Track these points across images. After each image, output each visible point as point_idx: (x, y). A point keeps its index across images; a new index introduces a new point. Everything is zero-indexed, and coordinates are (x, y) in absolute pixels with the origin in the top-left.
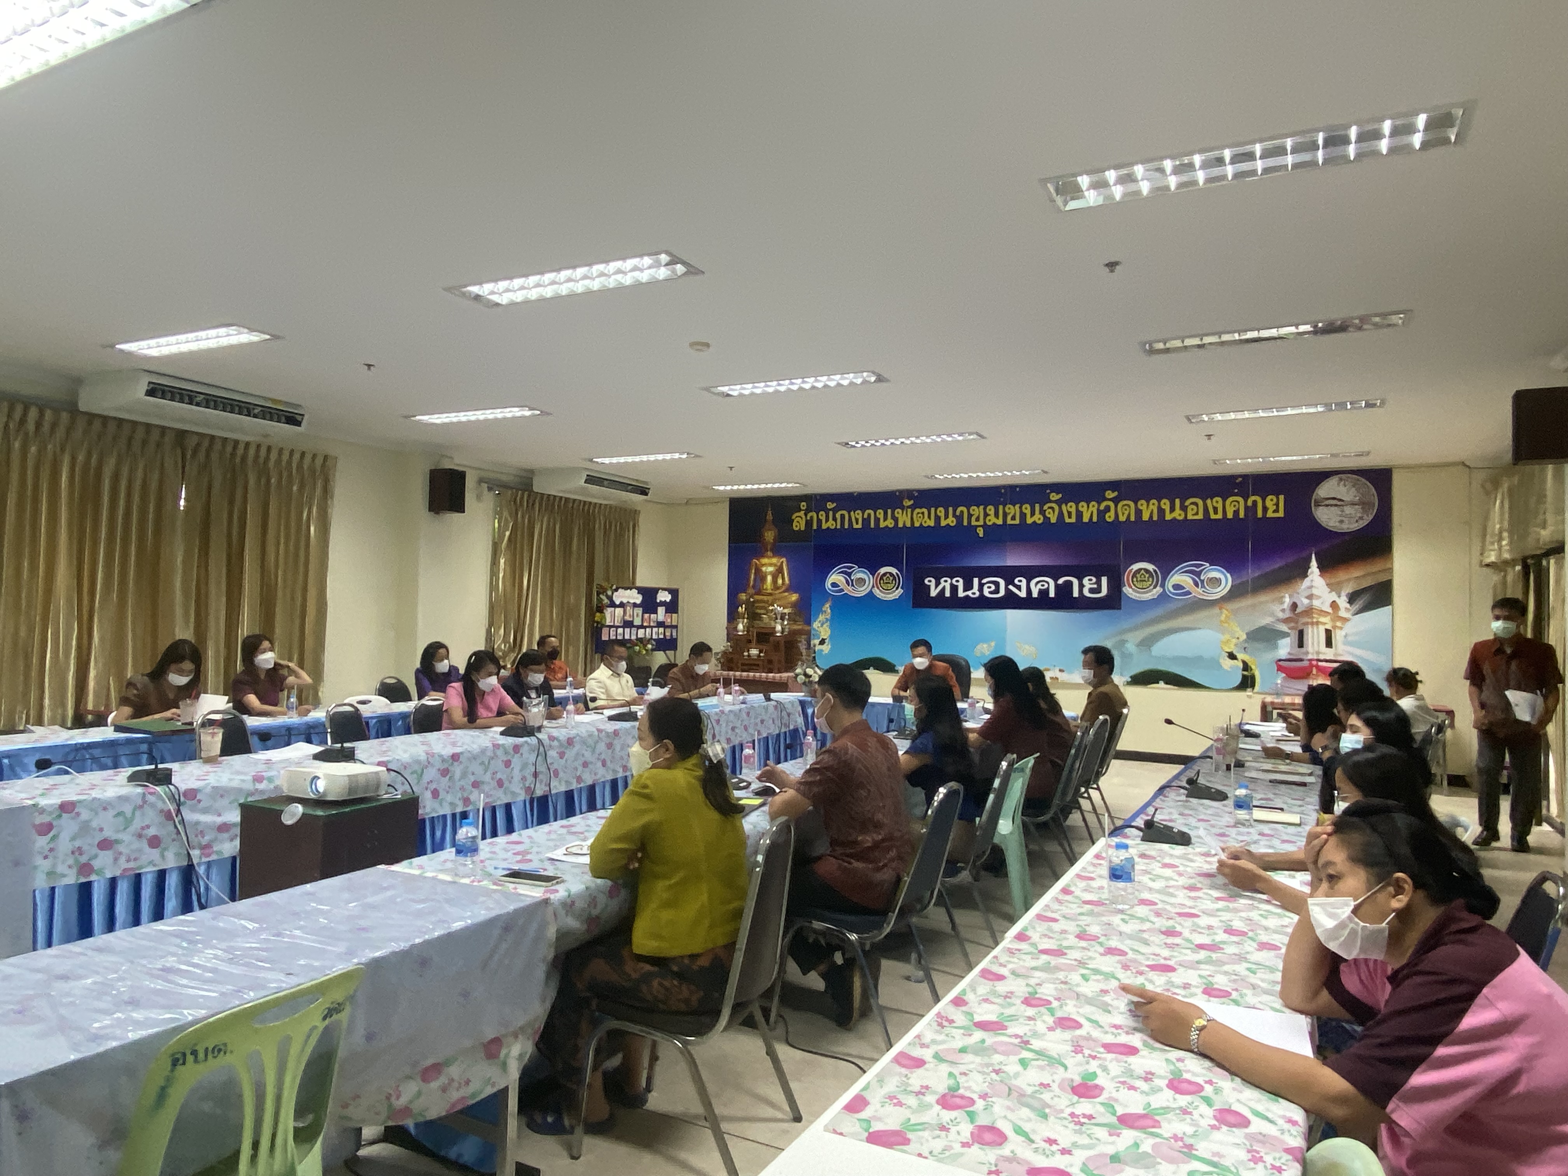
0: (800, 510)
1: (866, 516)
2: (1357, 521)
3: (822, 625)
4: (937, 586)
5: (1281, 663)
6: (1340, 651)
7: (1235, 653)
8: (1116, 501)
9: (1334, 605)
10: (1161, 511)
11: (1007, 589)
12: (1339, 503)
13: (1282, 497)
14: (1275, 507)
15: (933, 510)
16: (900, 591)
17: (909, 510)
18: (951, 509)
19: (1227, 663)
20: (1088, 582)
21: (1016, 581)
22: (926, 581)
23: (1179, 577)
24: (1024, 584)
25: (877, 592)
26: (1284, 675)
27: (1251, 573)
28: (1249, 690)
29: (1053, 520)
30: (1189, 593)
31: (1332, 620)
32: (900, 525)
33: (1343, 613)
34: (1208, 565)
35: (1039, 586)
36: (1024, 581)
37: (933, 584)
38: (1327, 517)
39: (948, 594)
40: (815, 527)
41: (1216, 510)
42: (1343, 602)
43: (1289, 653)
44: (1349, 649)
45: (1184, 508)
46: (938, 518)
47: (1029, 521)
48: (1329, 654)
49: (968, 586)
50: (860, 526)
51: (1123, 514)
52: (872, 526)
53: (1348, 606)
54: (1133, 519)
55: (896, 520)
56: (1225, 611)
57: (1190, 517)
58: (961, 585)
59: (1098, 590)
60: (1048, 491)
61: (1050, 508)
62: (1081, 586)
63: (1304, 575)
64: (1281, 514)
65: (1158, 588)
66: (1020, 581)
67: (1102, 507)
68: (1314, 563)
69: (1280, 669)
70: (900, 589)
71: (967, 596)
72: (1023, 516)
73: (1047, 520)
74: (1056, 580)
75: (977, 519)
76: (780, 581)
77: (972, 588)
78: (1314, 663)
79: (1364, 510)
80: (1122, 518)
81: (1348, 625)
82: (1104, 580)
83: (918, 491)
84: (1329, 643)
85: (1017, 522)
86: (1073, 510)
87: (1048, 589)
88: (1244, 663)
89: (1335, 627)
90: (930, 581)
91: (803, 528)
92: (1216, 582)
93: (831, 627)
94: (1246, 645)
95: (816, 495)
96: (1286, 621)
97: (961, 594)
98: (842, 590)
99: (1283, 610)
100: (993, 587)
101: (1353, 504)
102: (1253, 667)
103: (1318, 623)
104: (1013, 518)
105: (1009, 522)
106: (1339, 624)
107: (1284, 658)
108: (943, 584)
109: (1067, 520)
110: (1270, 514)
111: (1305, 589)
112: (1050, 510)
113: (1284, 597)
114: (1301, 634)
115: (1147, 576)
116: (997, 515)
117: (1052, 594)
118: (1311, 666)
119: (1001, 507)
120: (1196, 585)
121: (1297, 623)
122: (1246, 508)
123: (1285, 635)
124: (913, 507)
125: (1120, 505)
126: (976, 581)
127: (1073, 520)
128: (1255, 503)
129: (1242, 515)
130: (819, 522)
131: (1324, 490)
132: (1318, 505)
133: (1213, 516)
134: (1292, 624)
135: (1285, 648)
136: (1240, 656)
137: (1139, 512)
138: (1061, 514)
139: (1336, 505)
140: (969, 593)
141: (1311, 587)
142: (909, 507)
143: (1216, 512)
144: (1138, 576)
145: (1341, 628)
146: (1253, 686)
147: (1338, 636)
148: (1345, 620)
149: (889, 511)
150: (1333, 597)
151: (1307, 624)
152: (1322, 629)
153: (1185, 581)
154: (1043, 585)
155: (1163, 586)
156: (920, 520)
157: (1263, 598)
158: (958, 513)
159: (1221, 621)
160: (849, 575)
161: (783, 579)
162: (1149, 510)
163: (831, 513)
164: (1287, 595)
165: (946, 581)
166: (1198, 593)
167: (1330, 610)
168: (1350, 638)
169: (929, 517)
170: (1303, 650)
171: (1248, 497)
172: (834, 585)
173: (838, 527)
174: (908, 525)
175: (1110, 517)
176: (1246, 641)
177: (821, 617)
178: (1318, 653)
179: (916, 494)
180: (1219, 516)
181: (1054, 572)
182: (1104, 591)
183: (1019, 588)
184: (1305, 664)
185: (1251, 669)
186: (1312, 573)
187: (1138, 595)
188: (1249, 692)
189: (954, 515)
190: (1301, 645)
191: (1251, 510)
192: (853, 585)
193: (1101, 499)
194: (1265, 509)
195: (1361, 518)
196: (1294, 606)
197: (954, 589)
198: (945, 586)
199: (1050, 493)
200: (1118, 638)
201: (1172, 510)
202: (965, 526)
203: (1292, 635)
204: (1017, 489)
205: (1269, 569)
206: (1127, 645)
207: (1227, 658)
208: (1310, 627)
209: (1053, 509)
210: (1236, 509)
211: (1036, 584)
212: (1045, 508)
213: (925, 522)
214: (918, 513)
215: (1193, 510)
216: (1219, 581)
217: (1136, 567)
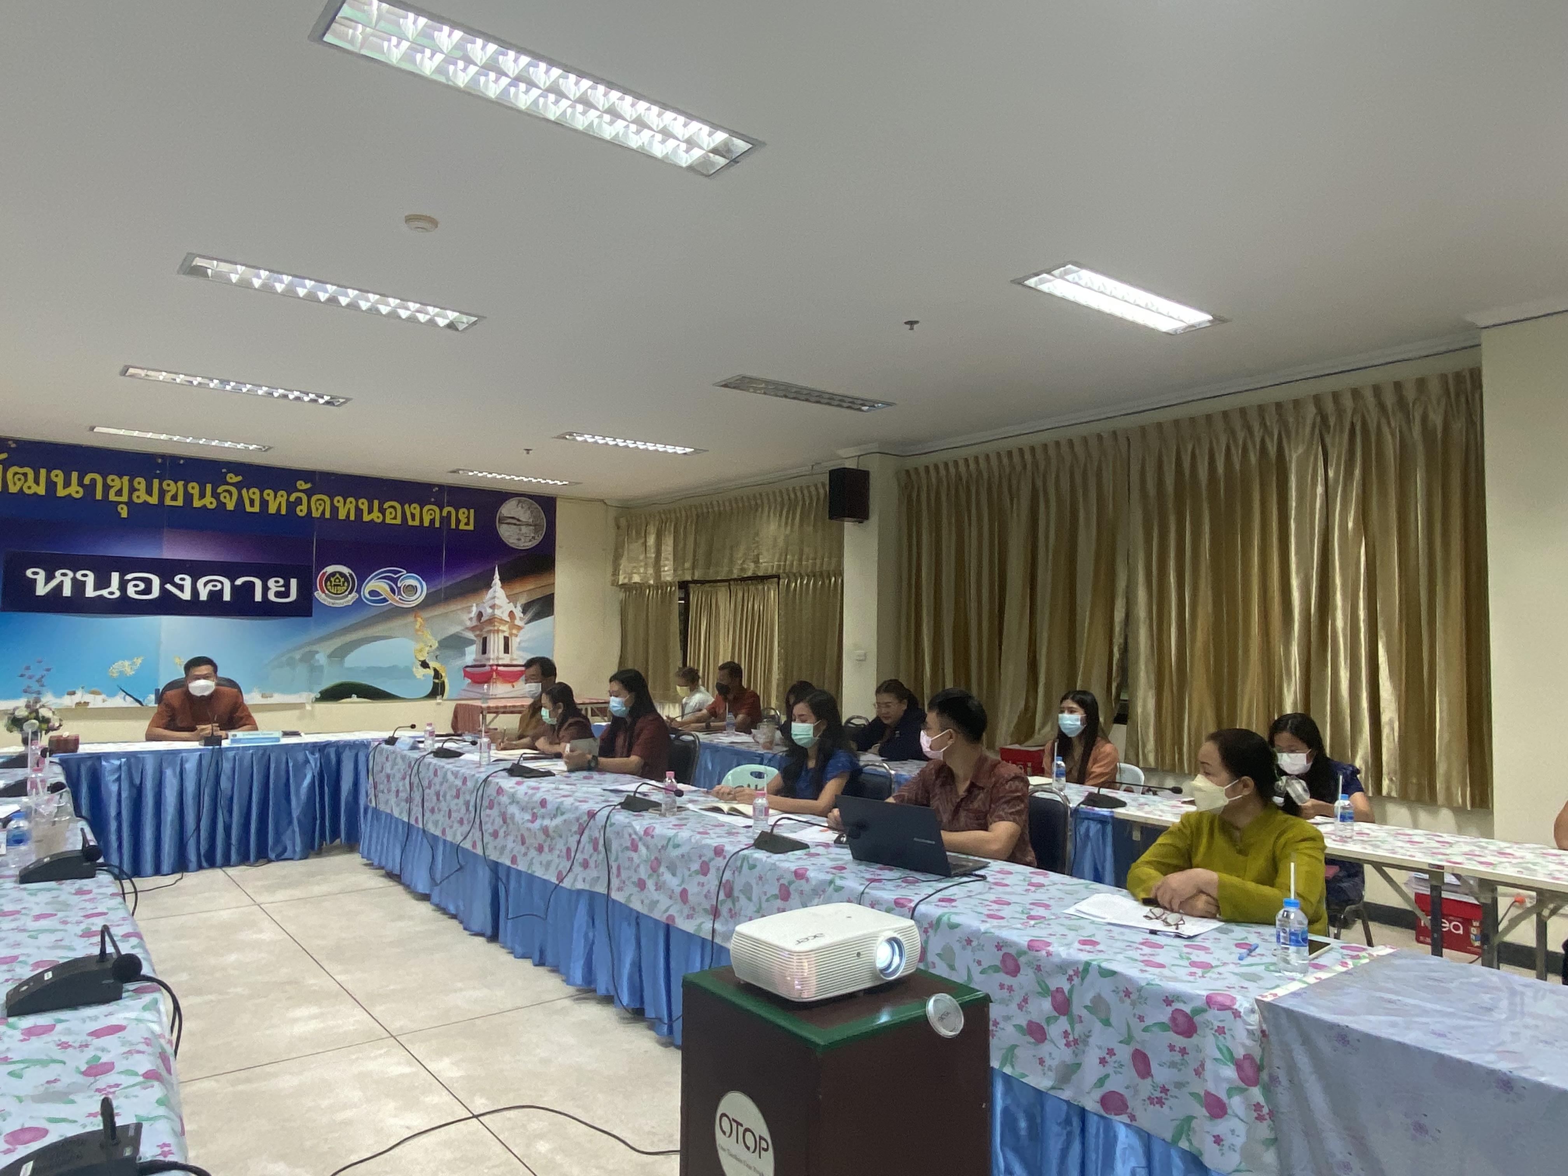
2: (530, 541)
4: (47, 582)
5: (468, 669)
6: (515, 657)
7: (427, 661)
8: (309, 493)
9: (511, 614)
10: (359, 511)
11: (163, 589)
12: (518, 523)
13: (472, 511)
14: (466, 520)
15: (43, 471)
18: (75, 474)
19: (420, 672)
20: (274, 585)
21: (177, 579)
22: (29, 573)
23: (376, 584)
24: (187, 584)
26: (470, 681)
27: (444, 583)
28: (438, 697)
29: (230, 506)
30: (385, 600)
31: (510, 628)
33: (518, 622)
34: (405, 572)
35: (209, 587)
36: (188, 579)
37: (40, 578)
38: (508, 534)
39: (67, 592)
41: (413, 516)
42: (518, 612)
43: (475, 660)
44: (521, 653)
45: (382, 511)
46: (51, 485)
47: (197, 504)
48: (506, 659)
49: (102, 582)
51: (317, 509)
53: (522, 615)
54: (327, 515)
56: (419, 619)
57: (388, 521)
58: (90, 580)
59: (286, 594)
60: (224, 470)
61: (225, 491)
62: (265, 589)
63: (488, 585)
64: (471, 527)
65: (354, 594)
66: (182, 579)
67: (292, 499)
68: (497, 576)
69: (467, 675)
71: (101, 596)
72: (188, 497)
73: (222, 505)
74: (232, 581)
75: (119, 493)
77: (108, 584)
78: (495, 667)
79: (536, 531)
80: (316, 514)
81: (522, 631)
82: (294, 582)
83: (15, 441)
84: (506, 650)
85: (180, 502)
86: (257, 498)
87: (222, 590)
88: (435, 670)
89: (511, 634)
90: (35, 573)
92: (412, 589)
94: (438, 653)
96: (473, 629)
97: (90, 592)
99: (471, 619)
100: (142, 586)
101: (528, 525)
102: (443, 675)
103: (498, 631)
104: (174, 498)
105: (168, 502)
106: (514, 631)
107: (470, 664)
108: (58, 578)
109: (249, 509)
110: (462, 527)
111: (489, 600)
112: (227, 494)
113: (471, 606)
114: (485, 641)
115: (343, 580)
116: (149, 492)
117: (227, 597)
118: (492, 671)
119: (156, 482)
120: (393, 591)
121: (481, 630)
122: (441, 517)
123: (471, 642)
124: (7, 464)
125: (314, 498)
126: (115, 577)
127: (256, 509)
128: (449, 513)
129: (437, 525)
131: (508, 509)
132: (501, 522)
133: (410, 523)
134: (478, 633)
135: (471, 655)
136: (432, 664)
137: (334, 509)
138: (240, 501)
139: (515, 524)
140: (105, 593)
141: (494, 597)
143: (413, 519)
144: (332, 579)
145: (517, 636)
146: (442, 694)
147: (514, 643)
148: (519, 628)
150: (511, 607)
151: (489, 632)
152: (501, 636)
153: (380, 587)
154: (215, 586)
155: (358, 591)
156: (19, 484)
157: (454, 607)
158: (87, 481)
159: (417, 630)
162: (346, 508)
164: (474, 605)
165: (64, 575)
166: (395, 600)
167: (508, 619)
168: (523, 644)
169: (36, 481)
170: (486, 656)
171: (444, 507)
175: (302, 511)
176: (437, 649)
178: (498, 658)
179: (13, 446)
180: (417, 523)
181: (230, 571)
182: (293, 596)
183: (181, 588)
184: (487, 668)
185: (442, 677)
186: (495, 584)
187: (332, 601)
188: (439, 700)
189: (80, 483)
190: (484, 652)
191: (445, 520)
193: (291, 489)
194: (458, 521)
195: (533, 538)
196: (480, 615)
197: (79, 586)
198: (62, 582)
199: (226, 474)
200: (307, 649)
201: (370, 511)
202: (99, 500)
203: (478, 642)
204: (182, 462)
205: (459, 580)
206: (317, 656)
207: (419, 667)
208: (492, 635)
209: (230, 493)
210: (432, 517)
211: (206, 584)
212: (219, 490)
213: (29, 488)
214: (16, 474)
215: (391, 513)
216: (415, 589)
217: (330, 569)
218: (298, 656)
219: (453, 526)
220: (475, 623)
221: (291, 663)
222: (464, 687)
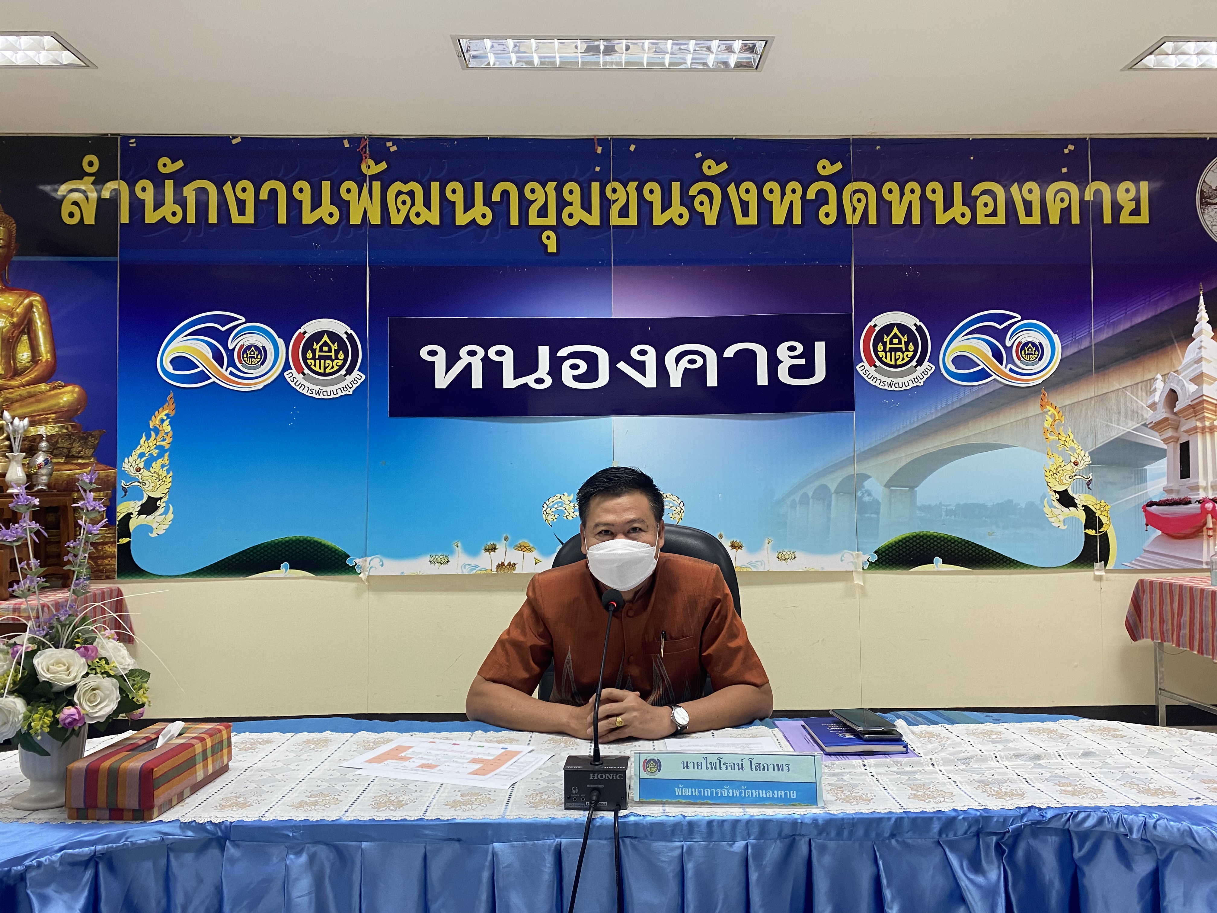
0: (80, 175)
1: (264, 195)
3: (148, 465)
4: (449, 367)
5: (1152, 509)
7: (1070, 492)
8: (838, 181)
10: (927, 206)
11: (614, 371)
13: (1144, 185)
14: (1133, 205)
15: (435, 186)
16: (357, 377)
17: (377, 185)
18: (479, 187)
19: (1059, 514)
20: (787, 354)
21: (634, 353)
22: (424, 353)
23: (966, 343)
24: (650, 359)
25: (295, 378)
26: (1159, 532)
27: (1095, 335)
28: (1098, 565)
29: (711, 219)
30: (983, 374)
32: (355, 219)
34: (1017, 317)
35: (684, 363)
36: (651, 351)
37: (440, 360)
39: (477, 382)
40: (124, 218)
41: (1028, 206)
43: (1167, 490)
45: (970, 201)
46: (447, 207)
47: (659, 219)
49: (526, 363)
50: (249, 218)
51: (855, 209)
52: (282, 219)
54: (873, 220)
55: (344, 207)
56: (1051, 409)
57: (981, 220)
58: (508, 361)
59: (808, 371)
60: (698, 155)
61: (702, 192)
62: (774, 362)
63: (1186, 337)
64: (1144, 218)
65: (926, 364)
66: (643, 353)
67: (811, 194)
68: (1203, 315)
69: (1152, 520)
70: (356, 372)
71: (525, 387)
72: (645, 207)
73: (697, 217)
74: (720, 352)
75: (543, 212)
76: (24, 355)
77: (535, 369)
78: (1208, 505)
80: (853, 219)
82: (820, 347)
83: (396, 141)
85: (632, 220)
86: (752, 199)
87: (703, 368)
88: (1087, 509)
90: (433, 353)
91: (90, 220)
92: (1034, 351)
93: (172, 467)
94: (1090, 476)
95: (126, 138)
96: (1158, 426)
97: (509, 382)
98: (203, 376)
99: (1153, 406)
100: (583, 367)
102: (1104, 520)
103: (1212, 429)
104: (624, 212)
105: (615, 220)
107: (1157, 499)
108: (465, 359)
109: (740, 220)
110: (1125, 219)
111: (1189, 365)
112: (704, 197)
113: (1154, 379)
114: (1185, 448)
115: (905, 339)
116: (586, 206)
117: (712, 380)
118: (1204, 510)
119: (595, 187)
120: (998, 356)
121: (1177, 429)
122: (1083, 204)
123: (1158, 454)
124: (386, 180)
125: (847, 191)
126: (544, 352)
127: (752, 220)
128: (1098, 195)
129: (1076, 219)
130: (137, 206)
132: (1205, 203)
133: (1024, 220)
134: (1169, 433)
135: (1158, 480)
136: (1081, 499)
137: (884, 207)
138: (726, 207)
140: (529, 380)
141: (1199, 360)
142: (373, 178)
143: (1029, 213)
144: (887, 339)
146: (1105, 558)
149: (326, 186)
151: (1194, 430)
153: (974, 349)
154: (692, 362)
155: (934, 360)
156: (404, 210)
157: (1117, 381)
158: (496, 197)
160: (223, 338)
161: (34, 348)
162: (903, 202)
163: (169, 185)
164: (1159, 376)
165: (472, 353)
166: (1002, 373)
169: (427, 204)
170: (1190, 482)
171: (1086, 183)
172: (181, 362)
173: (191, 219)
174: (375, 219)
175: (828, 215)
176: (1089, 468)
177: (146, 446)
178: (1214, 487)
179: (394, 149)
180: (1036, 219)
181: (715, 334)
182: (820, 374)
183: (640, 367)
184: (1194, 508)
185: (1101, 525)
186: (1200, 333)
187: (888, 380)
188: (1099, 571)
189: (487, 201)
190: (1185, 473)
191: (1091, 209)
192: (232, 363)
193: (809, 176)
194: (1117, 208)
196: (1172, 396)
197: (493, 370)
198: (469, 365)
199: (702, 160)
200: (849, 471)
201: (948, 204)
202: (514, 227)
203: (1170, 453)
204: (632, 148)
205: (1127, 325)
206: (867, 484)
207: (1056, 504)
208: (1199, 436)
209: (708, 193)
210: (1065, 205)
211: (678, 359)
212: (693, 191)
213: (418, 215)
214: (399, 193)
215: (986, 205)
216: (1039, 348)
217: (881, 320)
218: (833, 482)
219: (1107, 219)
220: (1162, 413)
221: (823, 494)
222: (1146, 546)
